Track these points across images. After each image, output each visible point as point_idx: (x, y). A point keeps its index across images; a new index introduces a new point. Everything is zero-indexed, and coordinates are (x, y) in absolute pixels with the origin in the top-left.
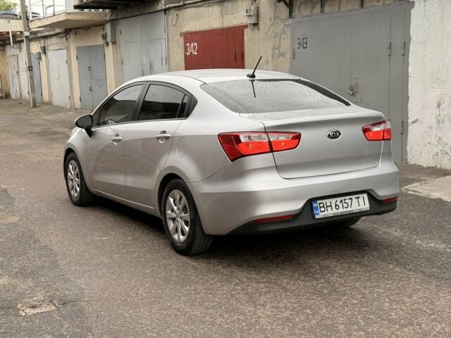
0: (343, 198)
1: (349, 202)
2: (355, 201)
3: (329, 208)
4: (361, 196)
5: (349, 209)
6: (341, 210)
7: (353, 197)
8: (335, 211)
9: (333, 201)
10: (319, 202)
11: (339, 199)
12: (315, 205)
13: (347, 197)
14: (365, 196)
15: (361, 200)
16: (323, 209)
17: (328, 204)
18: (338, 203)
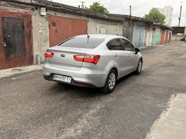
0: (63, 76)
1: (64, 78)
2: (66, 79)
3: (58, 78)
4: (69, 78)
5: (64, 80)
6: (61, 80)
7: (66, 77)
8: (59, 79)
9: (60, 76)
10: (56, 75)
11: (62, 76)
12: (54, 75)
13: (64, 77)
14: (71, 78)
15: (69, 79)
16: (56, 77)
17: (58, 77)
18: (61, 77)
